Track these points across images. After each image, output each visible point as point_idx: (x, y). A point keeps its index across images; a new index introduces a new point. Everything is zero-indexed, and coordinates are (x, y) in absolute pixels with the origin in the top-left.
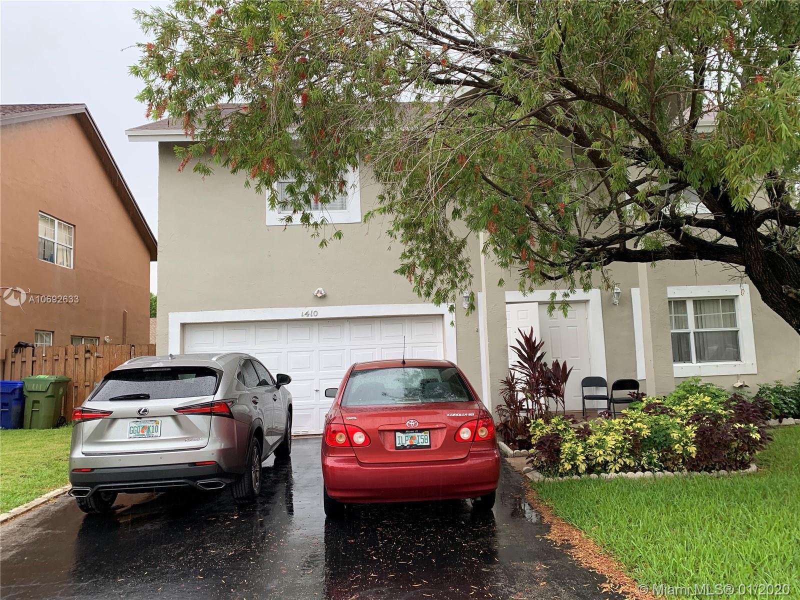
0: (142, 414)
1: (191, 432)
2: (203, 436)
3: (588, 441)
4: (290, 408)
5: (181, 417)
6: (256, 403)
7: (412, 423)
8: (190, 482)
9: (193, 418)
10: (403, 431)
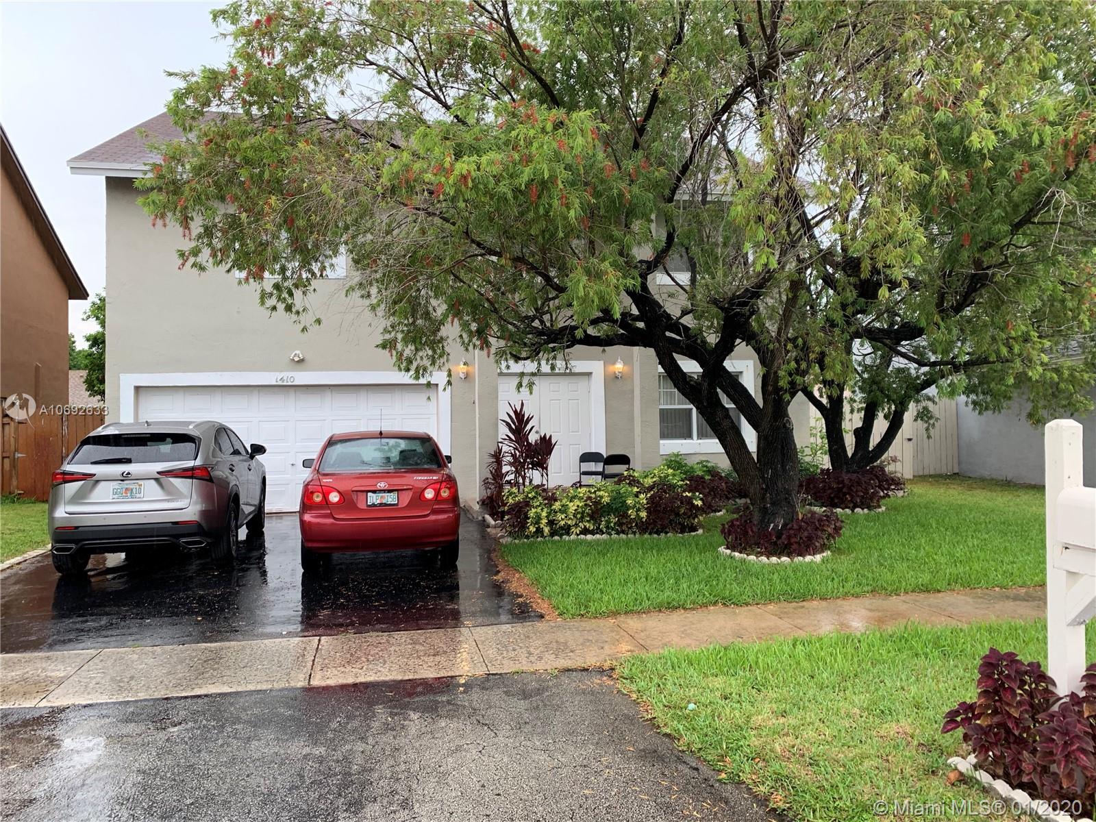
0: (125, 477)
1: (172, 493)
2: (185, 497)
3: (554, 507)
4: (264, 479)
5: (163, 479)
6: (233, 471)
7: (382, 485)
8: (175, 540)
9: (176, 482)
10: (374, 492)
